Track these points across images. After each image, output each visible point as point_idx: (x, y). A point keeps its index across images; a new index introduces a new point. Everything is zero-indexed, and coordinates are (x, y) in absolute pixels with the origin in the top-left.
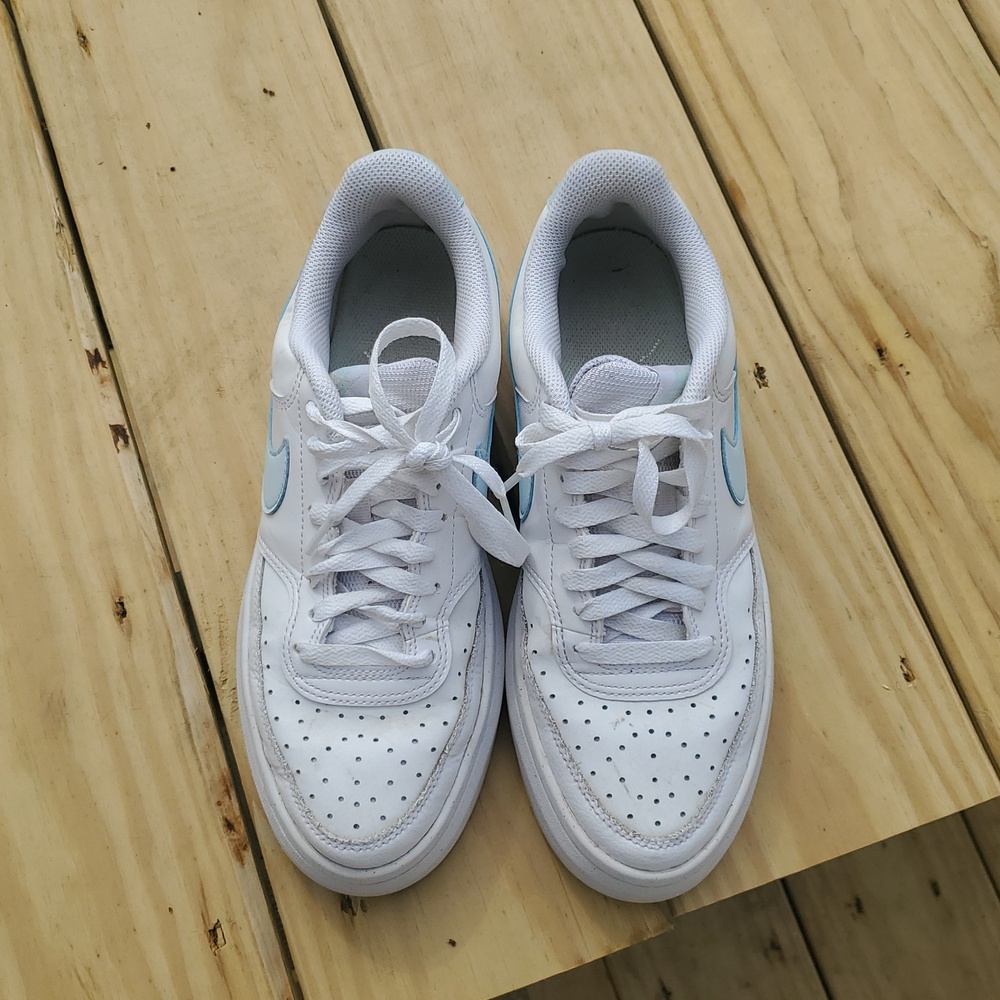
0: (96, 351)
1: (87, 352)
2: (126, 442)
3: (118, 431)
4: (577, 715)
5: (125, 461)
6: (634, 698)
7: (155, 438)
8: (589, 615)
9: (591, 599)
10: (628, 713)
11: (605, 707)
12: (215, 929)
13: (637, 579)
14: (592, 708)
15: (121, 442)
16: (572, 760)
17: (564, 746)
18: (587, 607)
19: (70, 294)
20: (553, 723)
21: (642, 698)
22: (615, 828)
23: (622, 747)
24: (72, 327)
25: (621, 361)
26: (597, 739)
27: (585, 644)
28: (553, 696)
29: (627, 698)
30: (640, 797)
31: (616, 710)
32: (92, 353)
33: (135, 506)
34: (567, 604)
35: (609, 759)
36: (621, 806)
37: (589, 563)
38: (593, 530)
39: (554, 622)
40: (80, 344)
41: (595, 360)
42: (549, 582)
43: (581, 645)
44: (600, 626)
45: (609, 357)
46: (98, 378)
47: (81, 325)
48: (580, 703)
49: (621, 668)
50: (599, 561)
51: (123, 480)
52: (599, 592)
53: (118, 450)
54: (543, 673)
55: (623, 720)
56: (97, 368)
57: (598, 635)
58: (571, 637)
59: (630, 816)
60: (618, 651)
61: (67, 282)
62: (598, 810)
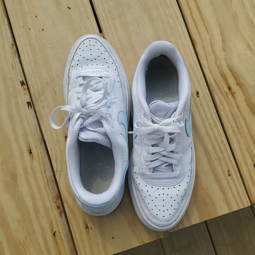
0: (23, 81)
1: (20, 81)
3: (29, 104)
4: (145, 189)
5: (30, 112)
6: (160, 185)
7: (38, 106)
8: (150, 166)
9: (150, 163)
10: (158, 189)
11: (152, 187)
12: (55, 233)
13: (162, 157)
14: (149, 188)
15: (30, 107)
16: (143, 200)
17: (141, 196)
18: (149, 164)
19: (15, 65)
20: (139, 190)
21: (162, 185)
22: (153, 217)
23: (156, 198)
24: (16, 74)
25: (161, 102)
26: (150, 195)
27: (148, 173)
28: (139, 184)
29: (158, 185)
30: (160, 210)
31: (155, 188)
32: (22, 81)
33: (33, 124)
34: (144, 163)
35: (152, 200)
36: (155, 212)
37: (150, 154)
38: (153, 146)
39: (140, 166)
40: (18, 79)
41: (154, 101)
42: (140, 156)
44: (152, 169)
45: (158, 101)
46: (23, 89)
47: (19, 74)
48: (146, 186)
49: (157, 179)
50: (153, 154)
51: (30, 117)
52: (152, 161)
53: (29, 109)
54: (137, 178)
55: (157, 191)
56: (23, 86)
57: (151, 171)
58: (144, 170)
59: (157, 215)
60: (157, 174)
61: (15, 61)
62: (149, 212)
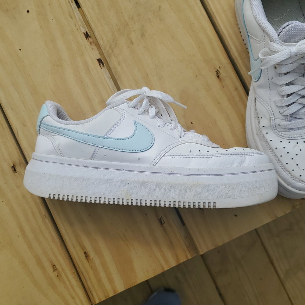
0: (87, 32)
1: (84, 33)
2: (103, 65)
3: (100, 61)
4: (280, 146)
5: (103, 72)
6: (299, 138)
7: (113, 62)
8: (285, 114)
9: (286, 108)
10: (297, 143)
11: (289, 142)
13: (300, 99)
14: (285, 143)
15: (101, 65)
16: (279, 160)
17: (276, 156)
18: (285, 111)
19: (73, 12)
20: (271, 149)
21: (302, 137)
22: (295, 180)
23: (297, 155)
24: (77, 25)
25: (297, 23)
26: (288, 153)
27: (283, 123)
28: (271, 140)
29: (297, 138)
30: (304, 169)
31: (293, 143)
32: (85, 33)
33: (111, 87)
34: (276, 110)
35: (292, 159)
36: (297, 173)
37: (286, 96)
38: (287, 85)
39: (271, 116)
40: (80, 30)
42: (269, 103)
43: (282, 123)
44: (289, 117)
45: (293, 22)
46: (89, 43)
47: (80, 23)
48: (281, 142)
49: (295, 129)
50: (289, 95)
51: (105, 78)
52: (288, 106)
53: (101, 68)
54: (267, 133)
55: (296, 146)
56: (88, 38)
57: (288, 119)
58: (278, 121)
59: (301, 176)
60: (295, 123)
61: (72, 8)
62: (289, 175)
